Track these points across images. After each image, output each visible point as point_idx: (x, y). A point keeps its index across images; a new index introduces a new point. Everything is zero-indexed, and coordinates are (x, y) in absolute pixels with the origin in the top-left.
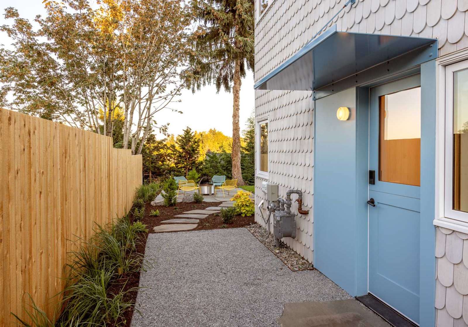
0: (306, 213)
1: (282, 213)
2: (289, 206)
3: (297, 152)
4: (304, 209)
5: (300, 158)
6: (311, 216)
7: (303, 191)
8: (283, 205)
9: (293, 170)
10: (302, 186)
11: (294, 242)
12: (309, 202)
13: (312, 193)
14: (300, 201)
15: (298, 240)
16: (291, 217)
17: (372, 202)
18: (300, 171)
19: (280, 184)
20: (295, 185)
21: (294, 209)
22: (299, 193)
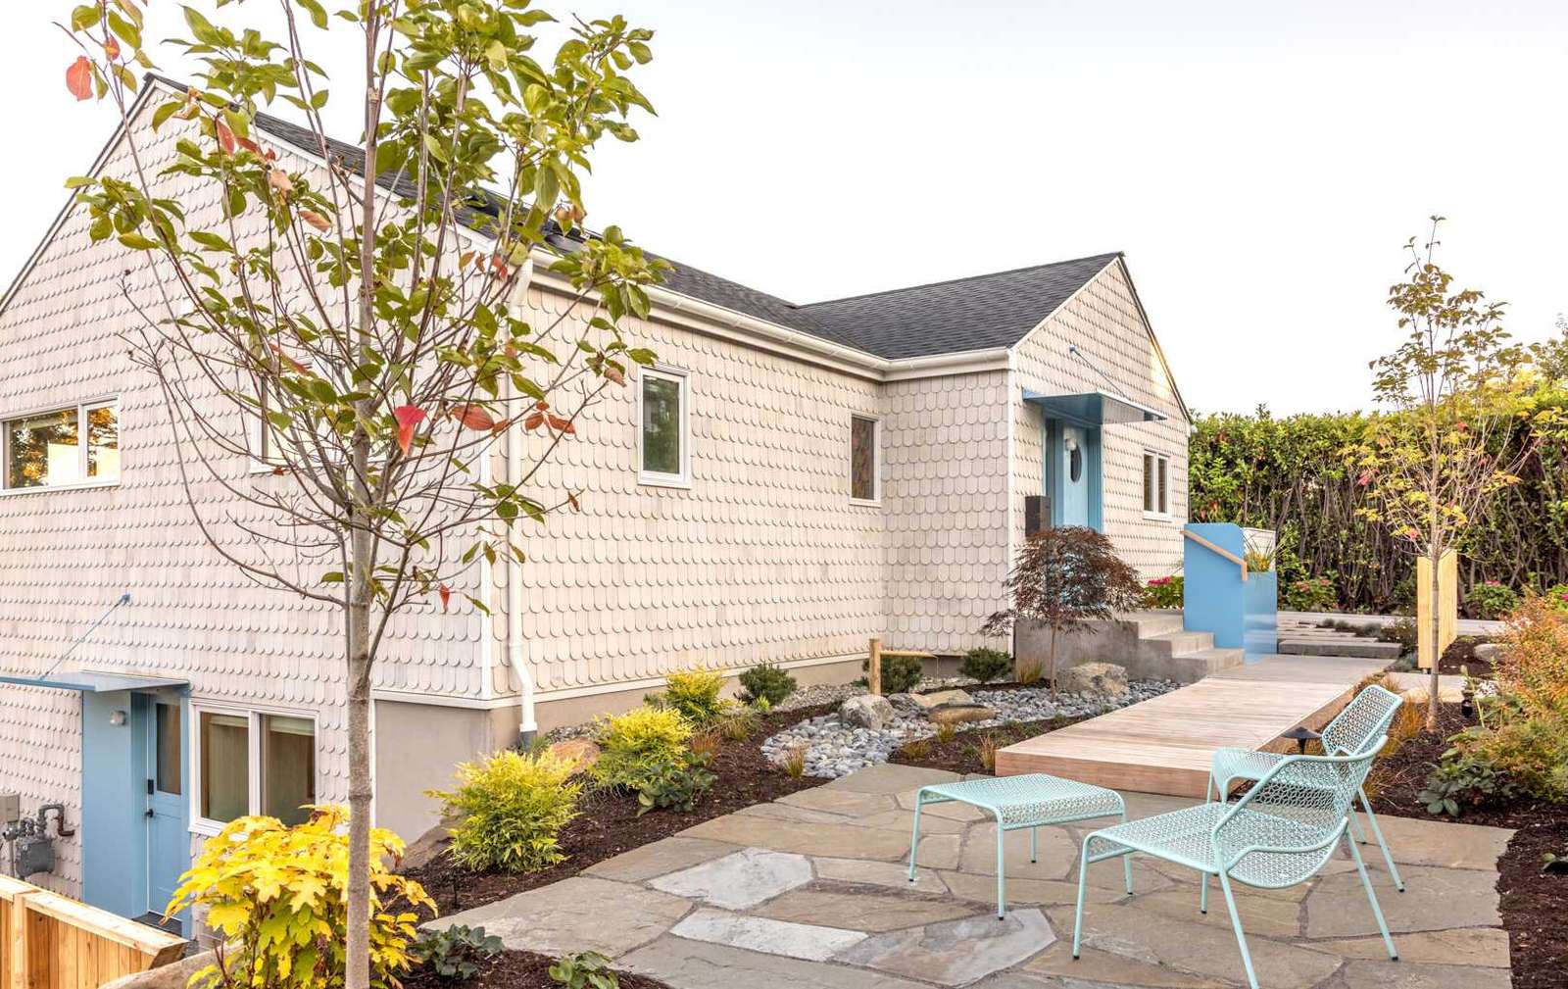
0: (71, 834)
1: (31, 839)
2: (43, 827)
3: (55, 748)
4: (67, 829)
5: (60, 757)
6: (78, 838)
7: (65, 804)
8: (31, 828)
9: (47, 774)
10: (63, 798)
11: (51, 877)
12: (74, 819)
13: (79, 806)
14: (61, 819)
15: (57, 875)
16: (47, 842)
17: (151, 813)
18: (59, 776)
19: (23, 793)
20: (50, 795)
21: (51, 831)
22: (60, 808)
